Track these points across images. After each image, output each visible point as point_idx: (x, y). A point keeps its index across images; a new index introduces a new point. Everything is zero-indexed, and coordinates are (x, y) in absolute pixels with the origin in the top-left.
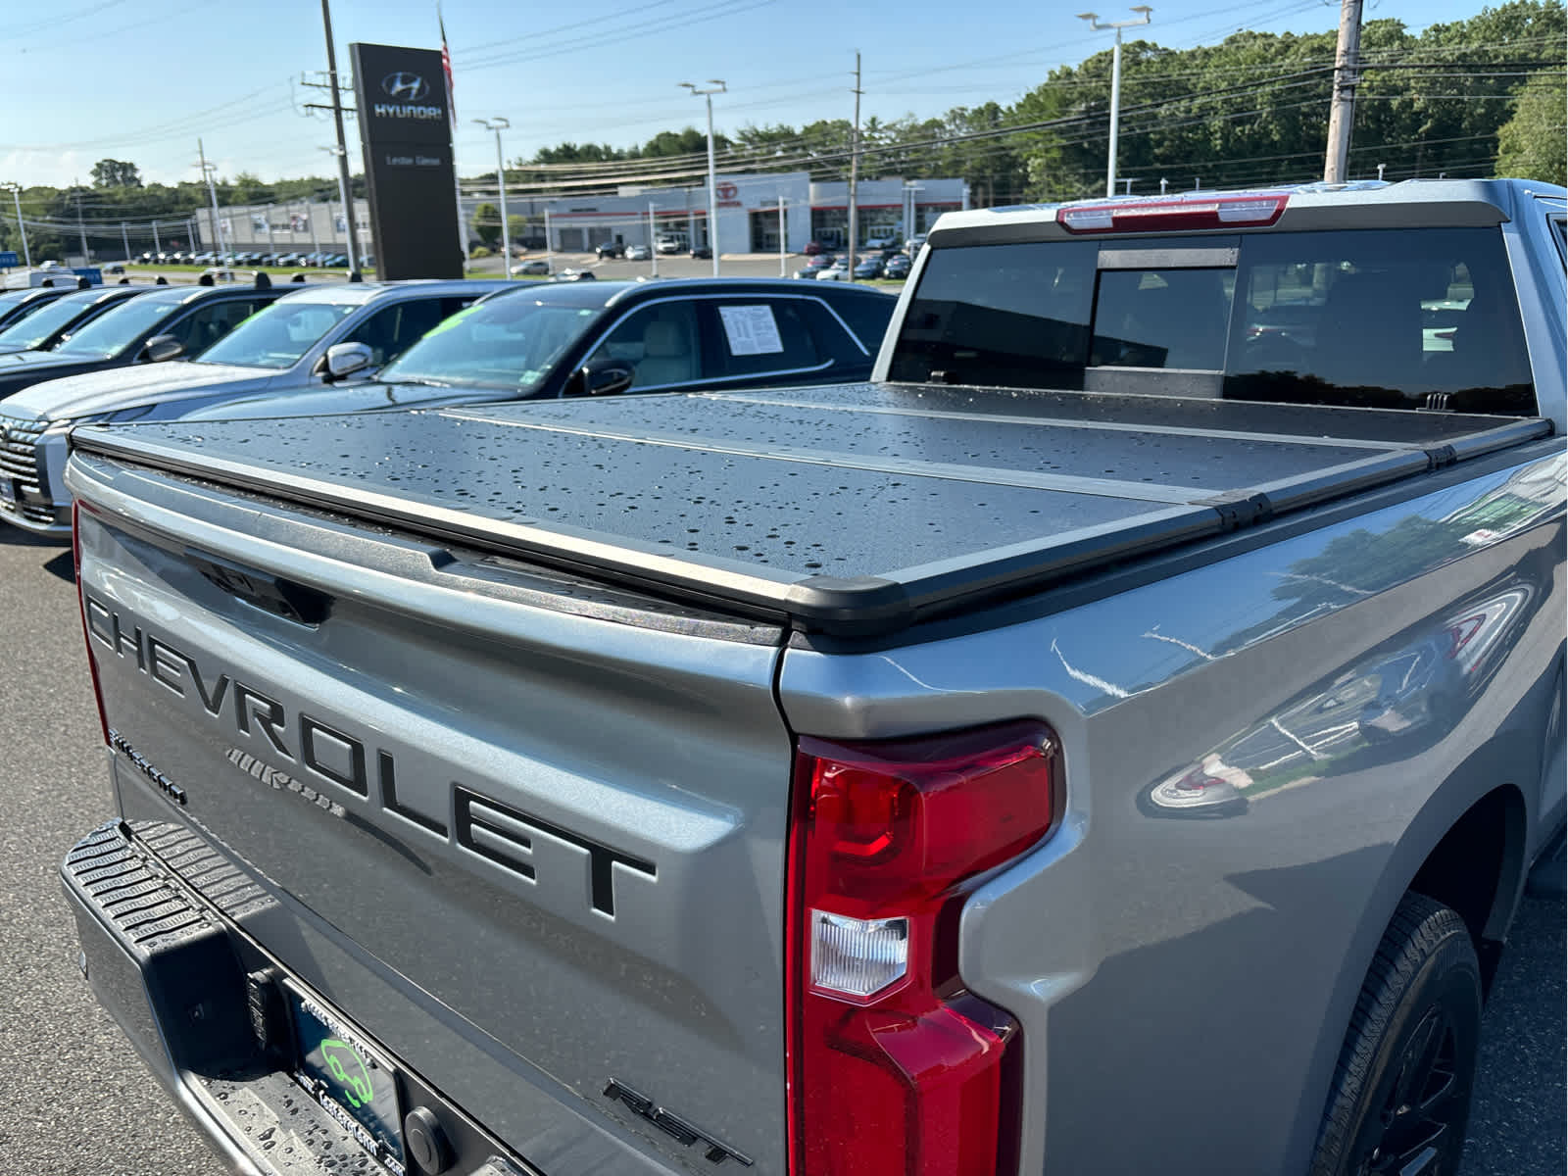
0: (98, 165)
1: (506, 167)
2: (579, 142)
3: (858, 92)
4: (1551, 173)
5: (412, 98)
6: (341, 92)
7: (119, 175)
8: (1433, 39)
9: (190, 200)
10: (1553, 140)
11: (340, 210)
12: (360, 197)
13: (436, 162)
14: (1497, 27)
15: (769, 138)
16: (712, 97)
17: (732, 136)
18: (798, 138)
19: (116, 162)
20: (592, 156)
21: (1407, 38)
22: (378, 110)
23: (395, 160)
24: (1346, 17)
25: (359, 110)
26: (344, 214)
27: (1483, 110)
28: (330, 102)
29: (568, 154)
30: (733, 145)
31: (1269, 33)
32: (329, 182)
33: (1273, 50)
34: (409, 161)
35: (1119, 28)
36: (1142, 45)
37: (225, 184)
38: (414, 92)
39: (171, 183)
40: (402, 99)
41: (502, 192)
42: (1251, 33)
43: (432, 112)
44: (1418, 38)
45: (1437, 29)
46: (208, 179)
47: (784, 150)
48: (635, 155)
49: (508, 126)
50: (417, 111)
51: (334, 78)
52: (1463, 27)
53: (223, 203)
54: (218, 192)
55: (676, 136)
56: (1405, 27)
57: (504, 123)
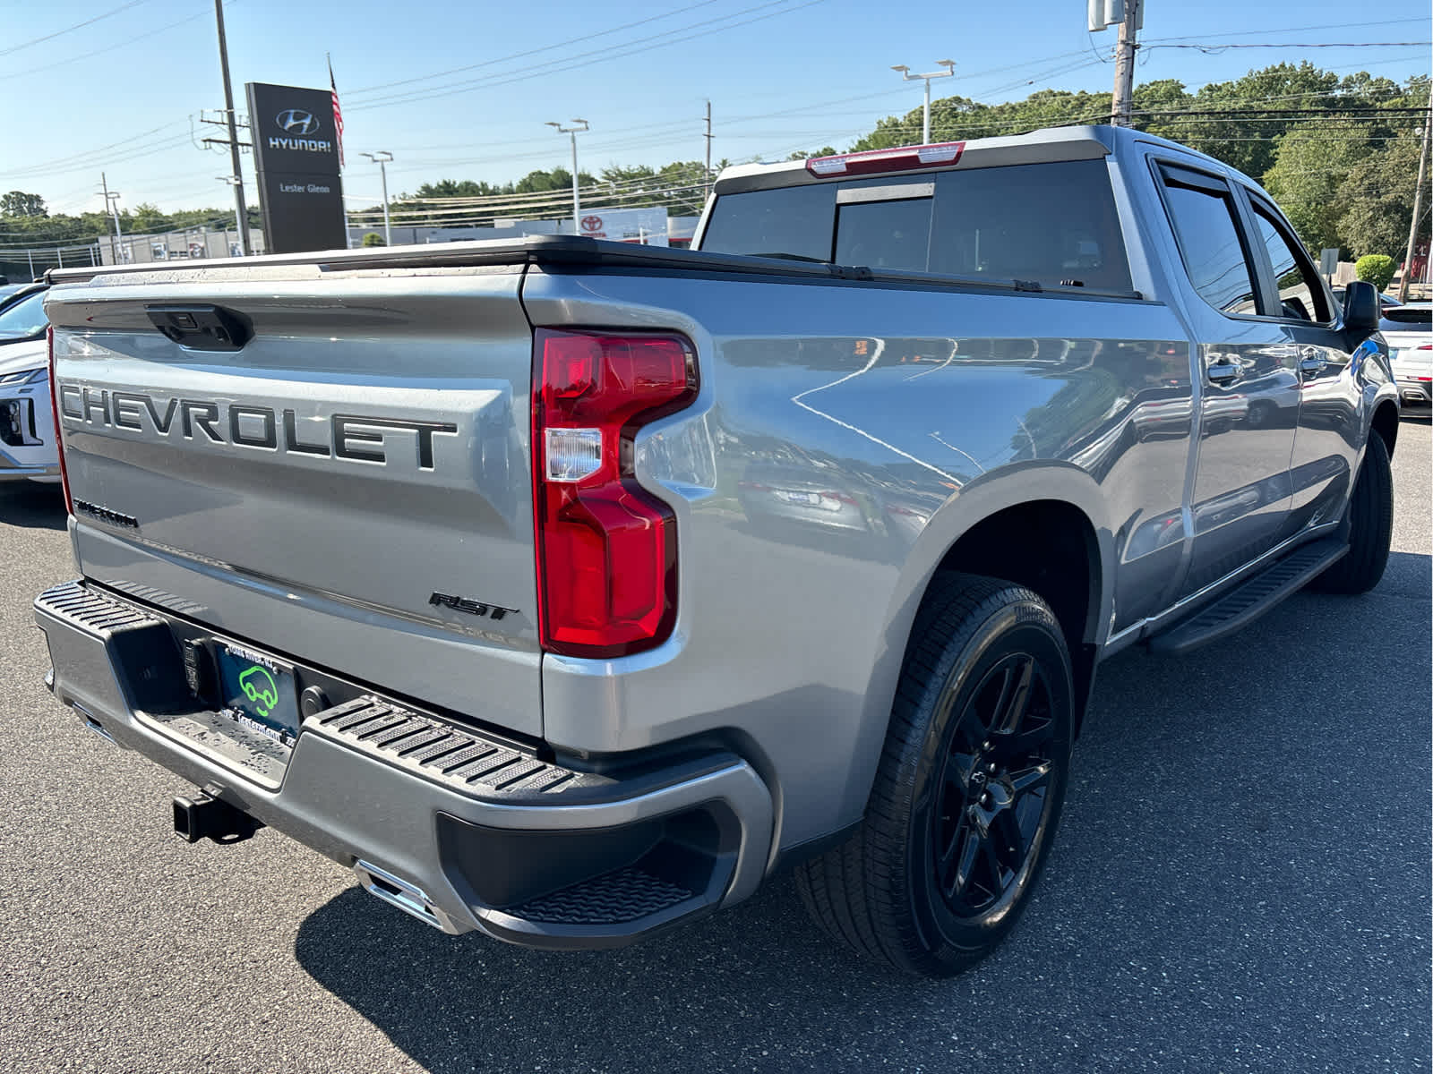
0: (5, 197)
1: (391, 201)
2: (458, 179)
3: (709, 136)
4: (1309, 211)
5: (304, 132)
6: (238, 128)
7: (25, 207)
8: (1207, 97)
9: (93, 229)
10: (1309, 183)
11: (236, 238)
12: (255, 227)
13: (326, 190)
14: (1261, 88)
15: (630, 177)
16: (576, 134)
17: (597, 175)
18: (658, 179)
19: (22, 194)
20: (469, 192)
21: (1185, 96)
22: (272, 143)
23: (287, 188)
24: (1120, 72)
25: (254, 145)
26: (241, 242)
27: (1250, 158)
28: (228, 138)
29: (448, 189)
30: (598, 183)
31: (1066, 92)
32: (226, 214)
33: (1070, 106)
34: (300, 189)
35: (928, 79)
36: (958, 100)
37: (126, 214)
38: (306, 127)
39: (75, 213)
40: (295, 133)
41: (386, 219)
42: (1051, 92)
43: (322, 146)
44: (1195, 96)
45: (1210, 89)
46: (112, 210)
47: (644, 189)
48: (509, 191)
49: (392, 159)
50: (308, 144)
51: (231, 116)
52: (1232, 87)
53: (125, 232)
54: (120, 221)
55: (547, 175)
56: (1183, 87)
57: (389, 157)
